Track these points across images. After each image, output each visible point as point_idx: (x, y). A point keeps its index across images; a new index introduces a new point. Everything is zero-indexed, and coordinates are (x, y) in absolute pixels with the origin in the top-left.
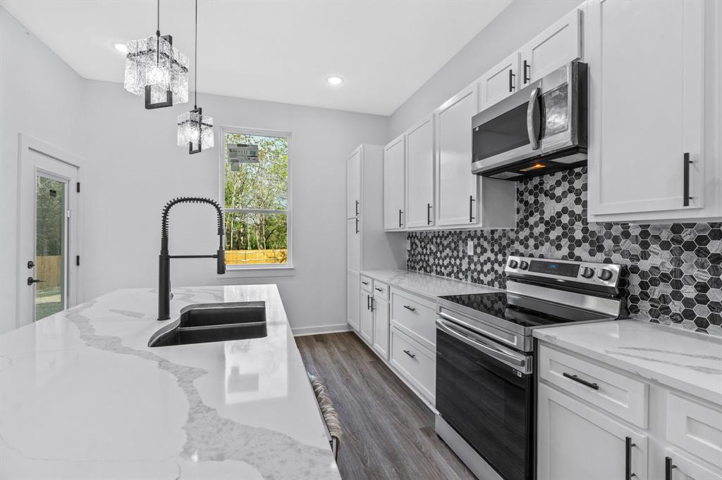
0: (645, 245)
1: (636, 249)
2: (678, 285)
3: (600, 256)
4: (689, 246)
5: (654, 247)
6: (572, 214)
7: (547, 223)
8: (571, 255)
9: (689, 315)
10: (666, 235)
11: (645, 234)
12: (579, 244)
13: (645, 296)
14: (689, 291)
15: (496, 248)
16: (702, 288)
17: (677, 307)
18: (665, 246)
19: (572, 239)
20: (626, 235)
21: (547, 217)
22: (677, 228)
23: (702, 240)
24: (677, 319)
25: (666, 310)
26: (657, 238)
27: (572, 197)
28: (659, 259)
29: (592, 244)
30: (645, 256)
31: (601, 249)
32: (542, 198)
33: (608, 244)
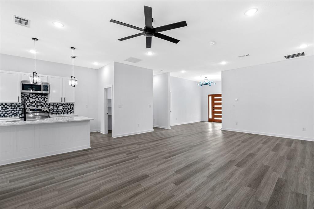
0: (50, 106)
1: (49, 106)
2: (54, 110)
3: (43, 108)
4: (55, 106)
5: (51, 106)
6: (37, 101)
7: (31, 103)
8: (37, 108)
9: (55, 113)
10: (52, 105)
11: (50, 105)
12: (39, 106)
13: (50, 112)
14: (55, 111)
15: (13, 107)
16: (56, 110)
17: (54, 113)
18: (52, 106)
19: (37, 105)
20: (47, 105)
21: (31, 101)
22: (54, 104)
23: (56, 105)
24: (54, 114)
25: (53, 113)
26: (51, 105)
27: (37, 99)
28: (52, 107)
29: (41, 106)
30: (50, 107)
31: (43, 107)
32: (30, 98)
33: (44, 106)
